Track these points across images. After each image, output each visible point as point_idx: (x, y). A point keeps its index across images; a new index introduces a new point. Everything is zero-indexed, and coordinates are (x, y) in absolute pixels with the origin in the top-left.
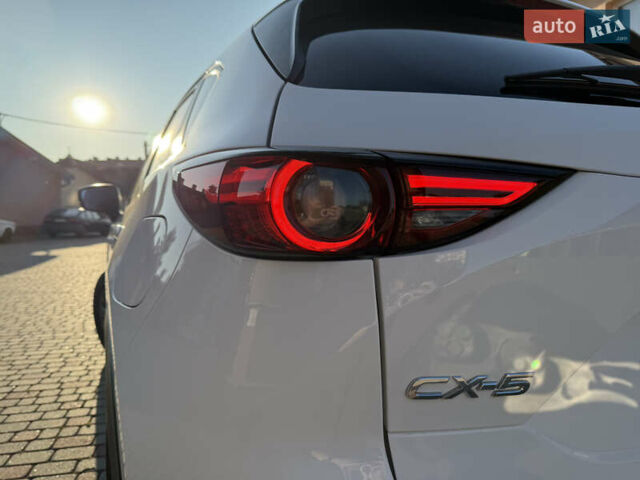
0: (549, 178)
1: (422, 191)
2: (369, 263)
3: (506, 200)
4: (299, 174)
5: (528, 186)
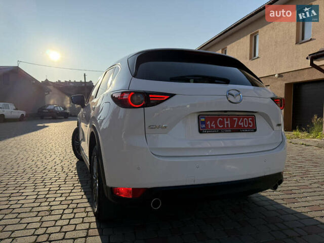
0: (172, 95)
1: (152, 98)
2: (143, 108)
3: (164, 99)
4: (133, 95)
5: (168, 97)
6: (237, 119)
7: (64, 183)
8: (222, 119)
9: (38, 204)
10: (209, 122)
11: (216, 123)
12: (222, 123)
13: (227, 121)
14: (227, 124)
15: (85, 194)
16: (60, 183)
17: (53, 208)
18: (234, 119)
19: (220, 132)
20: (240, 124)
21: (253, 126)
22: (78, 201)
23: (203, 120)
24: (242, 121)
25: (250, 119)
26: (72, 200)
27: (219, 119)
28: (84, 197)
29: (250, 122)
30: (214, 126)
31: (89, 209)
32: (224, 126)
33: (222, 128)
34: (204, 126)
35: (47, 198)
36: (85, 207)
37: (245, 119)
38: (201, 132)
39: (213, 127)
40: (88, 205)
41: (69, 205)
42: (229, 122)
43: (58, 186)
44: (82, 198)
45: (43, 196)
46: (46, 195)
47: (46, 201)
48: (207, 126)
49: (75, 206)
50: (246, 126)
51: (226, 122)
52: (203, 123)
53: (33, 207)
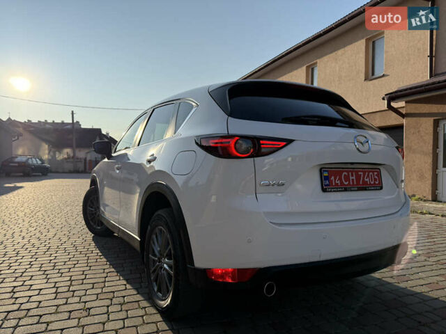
0: (289, 142)
1: (263, 144)
2: (252, 159)
3: (280, 146)
4: (237, 140)
6: (362, 173)
7: (88, 268)
8: (346, 174)
9: (64, 301)
10: (333, 178)
11: (340, 179)
12: (347, 178)
13: (352, 176)
14: (353, 180)
15: (128, 283)
16: (82, 269)
17: (88, 305)
18: (360, 173)
19: (346, 190)
20: (366, 180)
21: (379, 183)
22: (124, 293)
23: (326, 174)
24: (368, 175)
25: (376, 173)
26: (114, 292)
27: (344, 173)
28: (128, 286)
29: (376, 177)
30: (339, 182)
31: (145, 304)
32: (349, 182)
33: (347, 185)
34: (327, 182)
35: (74, 291)
36: (138, 301)
37: (371, 173)
38: (324, 190)
39: (337, 184)
40: (139, 297)
41: (112, 300)
42: (354, 178)
43: (82, 273)
44: (126, 289)
45: (66, 289)
46: (69, 286)
47: (73, 296)
48: (331, 182)
49: (121, 300)
50: (372, 183)
51: (351, 178)
52: (327, 178)
53: (57, 306)
